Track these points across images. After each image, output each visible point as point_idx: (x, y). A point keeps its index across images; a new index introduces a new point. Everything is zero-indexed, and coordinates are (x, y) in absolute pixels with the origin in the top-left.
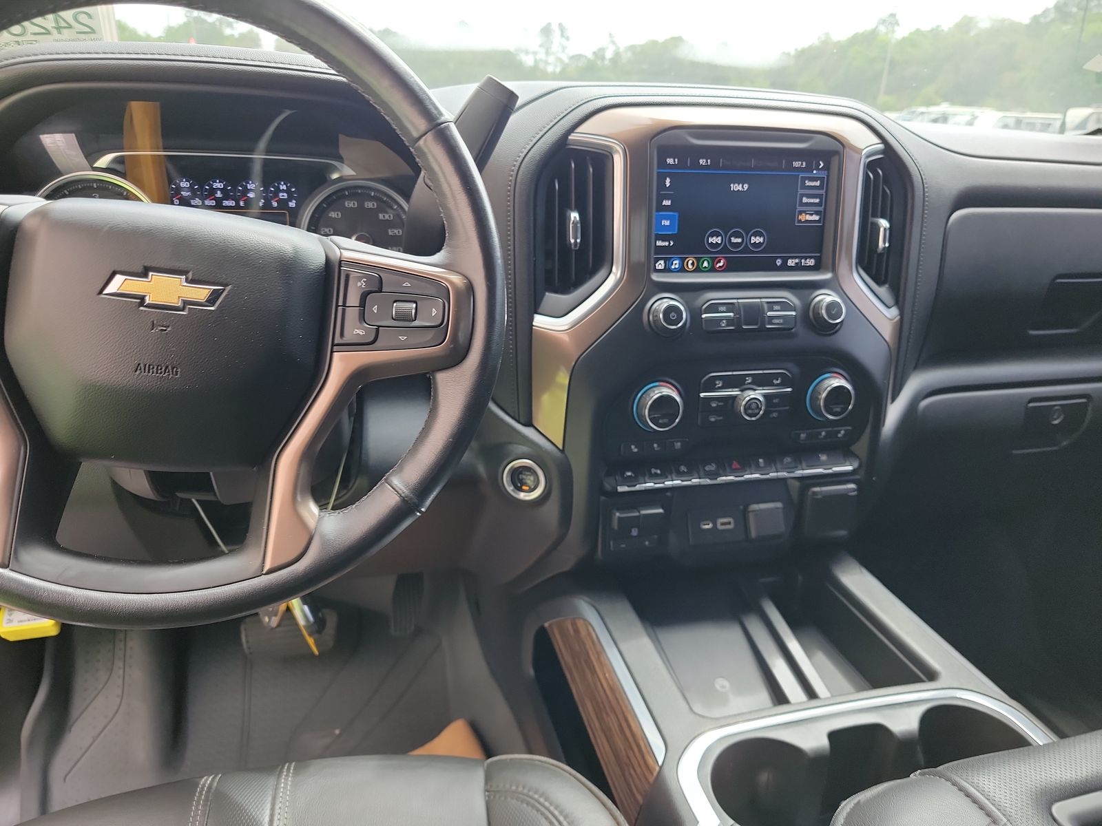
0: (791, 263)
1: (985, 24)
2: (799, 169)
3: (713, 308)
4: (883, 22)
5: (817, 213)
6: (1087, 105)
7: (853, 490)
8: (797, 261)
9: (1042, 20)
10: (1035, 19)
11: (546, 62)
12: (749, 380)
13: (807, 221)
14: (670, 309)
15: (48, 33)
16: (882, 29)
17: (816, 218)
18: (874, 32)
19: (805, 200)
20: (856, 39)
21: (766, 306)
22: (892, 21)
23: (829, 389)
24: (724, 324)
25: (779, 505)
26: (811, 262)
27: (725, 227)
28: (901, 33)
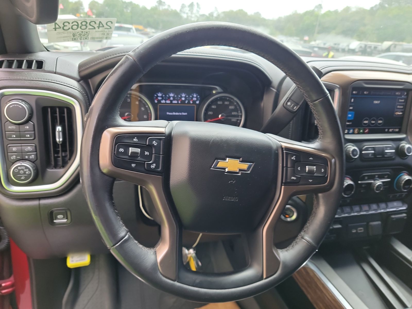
0: (391, 130)
1: (354, 10)
2: (398, 95)
3: (367, 149)
4: (316, 7)
5: (402, 112)
6: (391, 41)
7: (405, 217)
8: (392, 130)
9: (374, 9)
10: (372, 8)
11: (191, 17)
12: (377, 176)
13: (398, 115)
14: (354, 150)
15: (95, 28)
16: (316, 9)
17: (401, 113)
18: (313, 11)
19: (398, 107)
20: (307, 13)
21: (385, 148)
22: (320, 6)
23: (405, 180)
24: (370, 155)
25: (379, 223)
26: (397, 130)
27: (370, 117)
28: (323, 11)
